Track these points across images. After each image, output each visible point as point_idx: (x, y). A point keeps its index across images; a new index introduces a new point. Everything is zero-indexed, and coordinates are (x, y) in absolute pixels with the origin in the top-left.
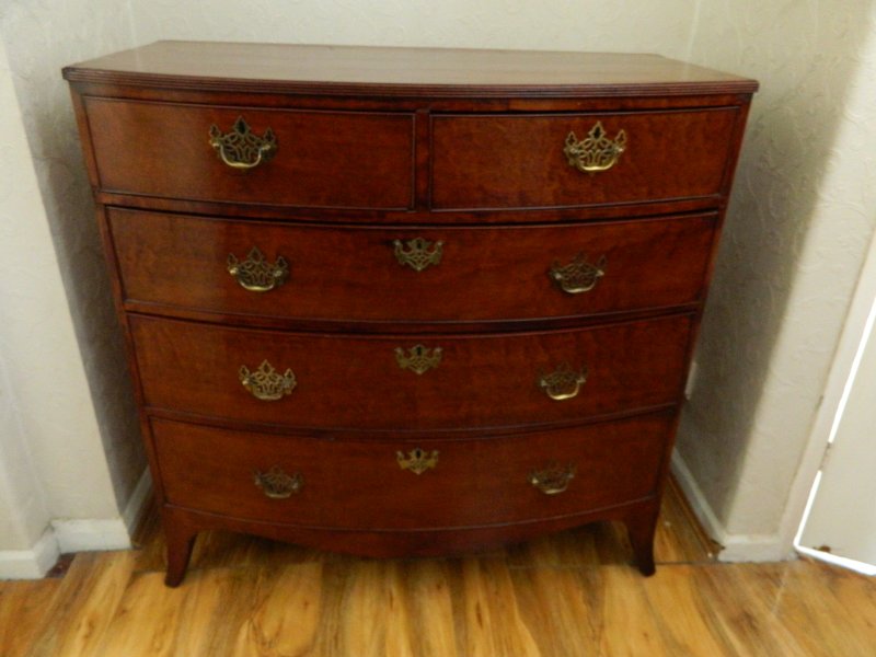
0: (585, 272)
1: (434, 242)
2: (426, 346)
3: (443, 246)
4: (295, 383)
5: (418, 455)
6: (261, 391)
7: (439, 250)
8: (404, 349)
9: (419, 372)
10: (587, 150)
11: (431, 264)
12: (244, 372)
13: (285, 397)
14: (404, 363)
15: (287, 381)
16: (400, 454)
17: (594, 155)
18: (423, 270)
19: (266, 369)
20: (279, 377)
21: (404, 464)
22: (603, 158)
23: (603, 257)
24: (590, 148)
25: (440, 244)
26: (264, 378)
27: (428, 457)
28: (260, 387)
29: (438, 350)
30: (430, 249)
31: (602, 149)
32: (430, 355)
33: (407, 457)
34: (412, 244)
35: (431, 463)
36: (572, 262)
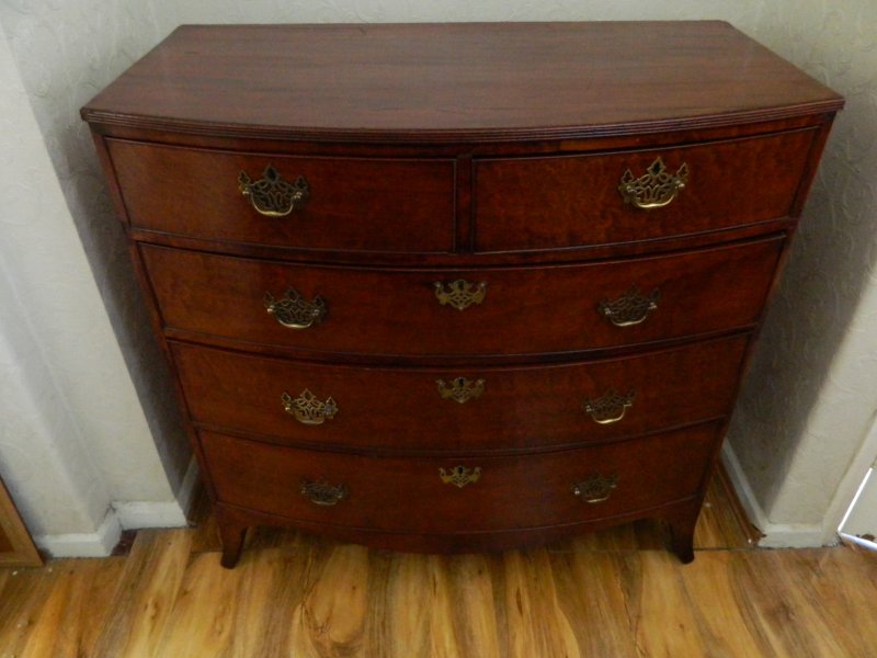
0: (636, 304)
1: (477, 283)
2: (469, 379)
3: (486, 286)
4: (337, 410)
5: (461, 471)
6: (304, 414)
7: (482, 290)
8: (445, 380)
9: (461, 401)
10: (645, 186)
11: (474, 303)
12: (286, 398)
13: (327, 420)
14: (447, 393)
15: (329, 409)
16: (442, 470)
17: (652, 191)
18: (465, 310)
19: (308, 397)
20: (321, 404)
21: (446, 479)
22: (661, 193)
23: (657, 289)
24: (648, 184)
25: (483, 285)
26: (306, 404)
27: (471, 473)
28: (303, 411)
29: (480, 382)
30: (473, 290)
31: (661, 184)
32: (473, 386)
33: (449, 474)
34: (454, 286)
35: (474, 478)
36: (623, 296)
